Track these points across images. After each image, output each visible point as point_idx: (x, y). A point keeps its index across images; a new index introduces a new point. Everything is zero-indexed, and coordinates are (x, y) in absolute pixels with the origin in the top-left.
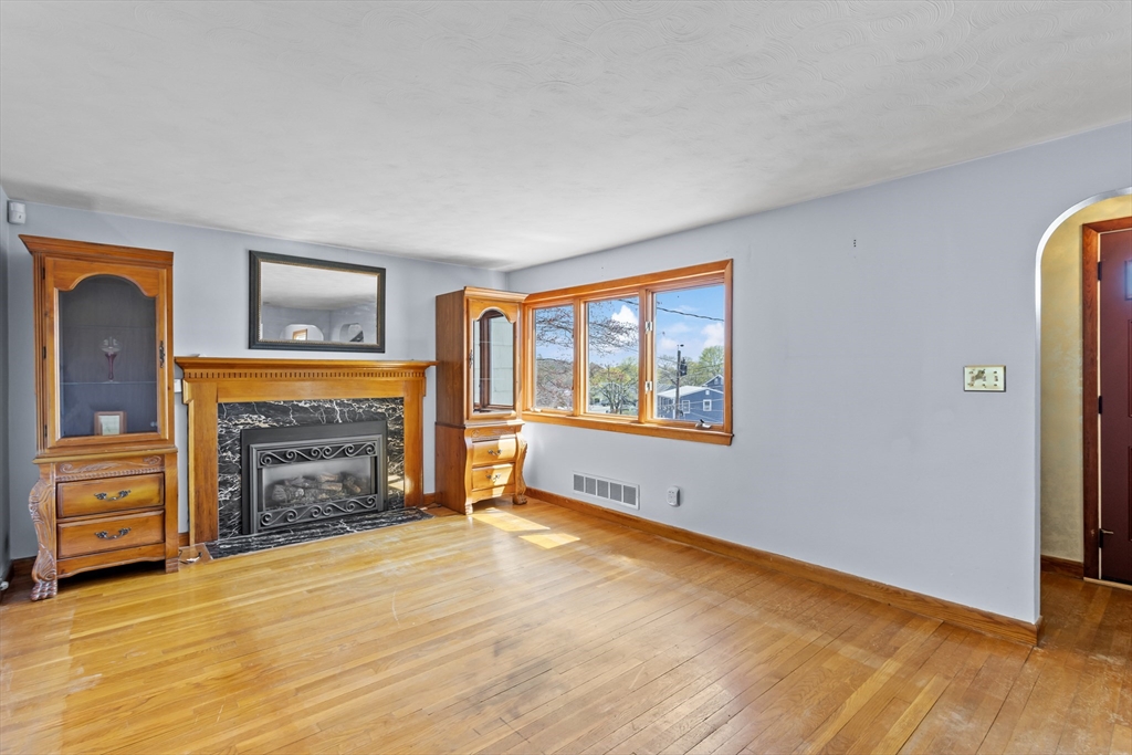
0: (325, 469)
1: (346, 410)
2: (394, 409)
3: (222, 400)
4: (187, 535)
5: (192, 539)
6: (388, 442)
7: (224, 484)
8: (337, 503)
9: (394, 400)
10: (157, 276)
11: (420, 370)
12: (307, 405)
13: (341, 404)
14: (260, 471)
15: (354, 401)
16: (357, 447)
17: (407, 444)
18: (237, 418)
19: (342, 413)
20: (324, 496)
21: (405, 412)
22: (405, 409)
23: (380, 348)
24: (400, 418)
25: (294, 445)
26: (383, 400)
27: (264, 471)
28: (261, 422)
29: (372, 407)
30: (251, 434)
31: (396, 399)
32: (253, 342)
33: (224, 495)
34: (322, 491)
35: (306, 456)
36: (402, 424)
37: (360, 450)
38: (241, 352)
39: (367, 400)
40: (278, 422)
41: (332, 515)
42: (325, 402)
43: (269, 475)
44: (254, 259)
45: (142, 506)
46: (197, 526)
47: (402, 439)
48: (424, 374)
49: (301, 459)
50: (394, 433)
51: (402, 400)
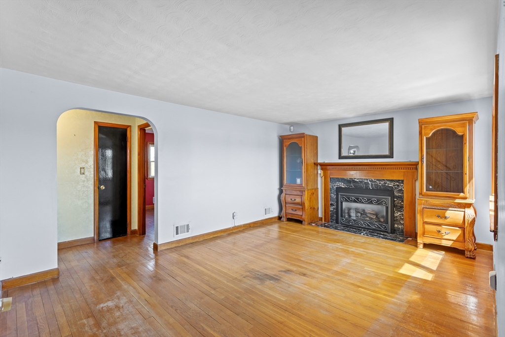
0: (369, 208)
1: (374, 184)
2: (398, 186)
3: (331, 177)
4: (322, 218)
5: (323, 220)
6: (394, 201)
7: (332, 205)
8: (369, 223)
9: (398, 181)
10: (302, 140)
11: (414, 166)
12: (358, 180)
13: (371, 181)
14: (342, 203)
15: (377, 180)
16: (378, 201)
17: (405, 203)
18: (335, 183)
19: (372, 185)
20: (368, 219)
21: (405, 187)
22: (404, 186)
23: (391, 156)
24: (401, 190)
25: (353, 196)
26: (392, 181)
27: (344, 203)
28: (342, 185)
29: (386, 183)
30: (339, 190)
31: (399, 180)
32: (340, 157)
33: (331, 208)
34: (367, 217)
35: (357, 200)
36: (403, 193)
37: (379, 203)
38: (336, 160)
39: (384, 180)
40: (348, 186)
41: (367, 227)
42: (365, 179)
43: (345, 205)
44: (340, 127)
45: (298, 204)
46: (325, 217)
47: (403, 201)
48: (416, 168)
49: (355, 201)
50: (398, 197)
51: (403, 181)
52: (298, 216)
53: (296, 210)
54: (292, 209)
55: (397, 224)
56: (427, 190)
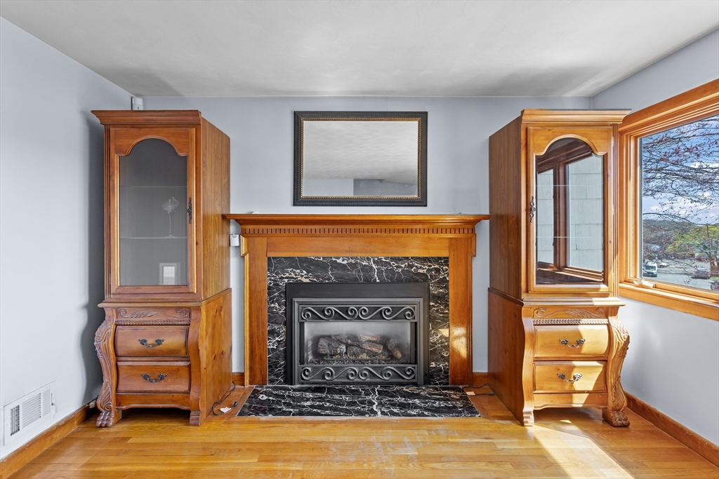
0: (368, 330)
1: (384, 268)
2: (437, 271)
3: (272, 255)
4: (242, 375)
5: (247, 380)
6: (430, 307)
7: (272, 333)
8: (374, 368)
9: (437, 260)
10: (187, 135)
11: (470, 225)
12: (345, 262)
13: (378, 262)
14: (302, 325)
15: (392, 259)
16: (395, 310)
17: (452, 310)
18: (283, 272)
19: (380, 271)
20: (364, 356)
21: (452, 275)
22: (451, 271)
23: (422, 202)
24: (444, 281)
25: (332, 303)
26: (424, 260)
27: (306, 325)
28: (304, 277)
29: (411, 266)
30: (294, 289)
31: (440, 258)
32: (298, 200)
33: (272, 344)
34: (363, 350)
35: (343, 314)
36: (447, 288)
37: (398, 314)
38: (286, 208)
39: (407, 258)
40: (318, 277)
41: (368, 380)
42: (362, 259)
43: (311, 329)
44: (298, 118)
46: (251, 369)
47: (447, 305)
48: (473, 230)
49: (339, 318)
50: (437, 298)
51: (446, 260)
52: (169, 396)
53: (162, 378)
54: (145, 377)
55: (436, 361)
56: (537, 283)
